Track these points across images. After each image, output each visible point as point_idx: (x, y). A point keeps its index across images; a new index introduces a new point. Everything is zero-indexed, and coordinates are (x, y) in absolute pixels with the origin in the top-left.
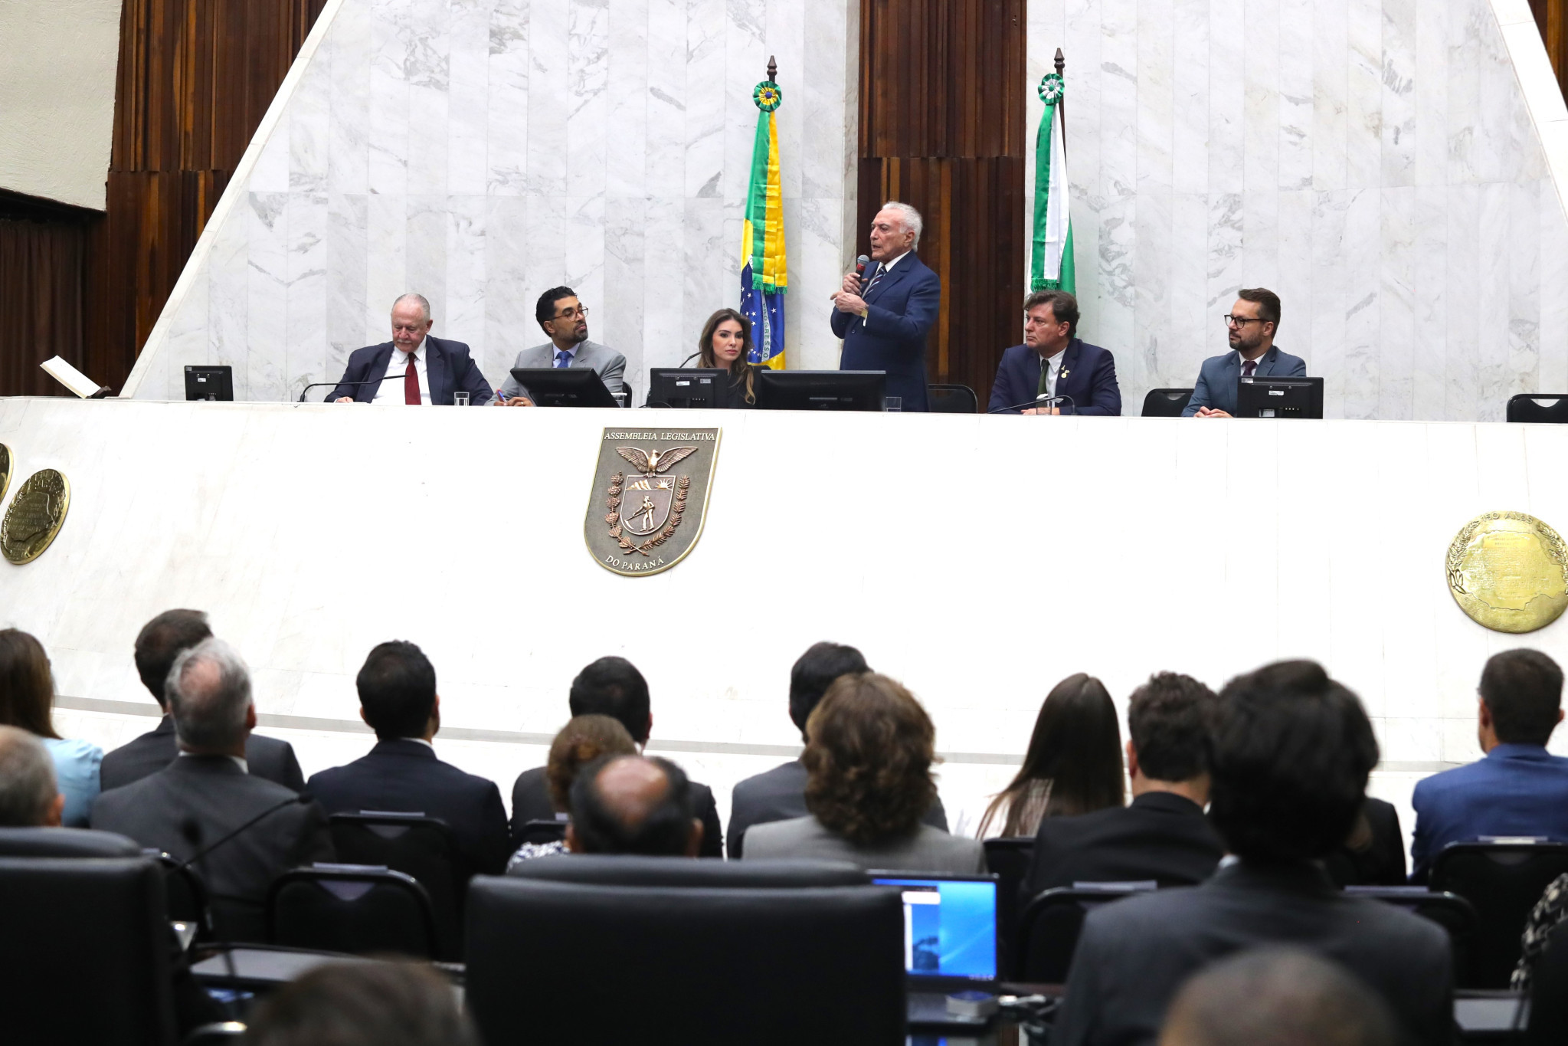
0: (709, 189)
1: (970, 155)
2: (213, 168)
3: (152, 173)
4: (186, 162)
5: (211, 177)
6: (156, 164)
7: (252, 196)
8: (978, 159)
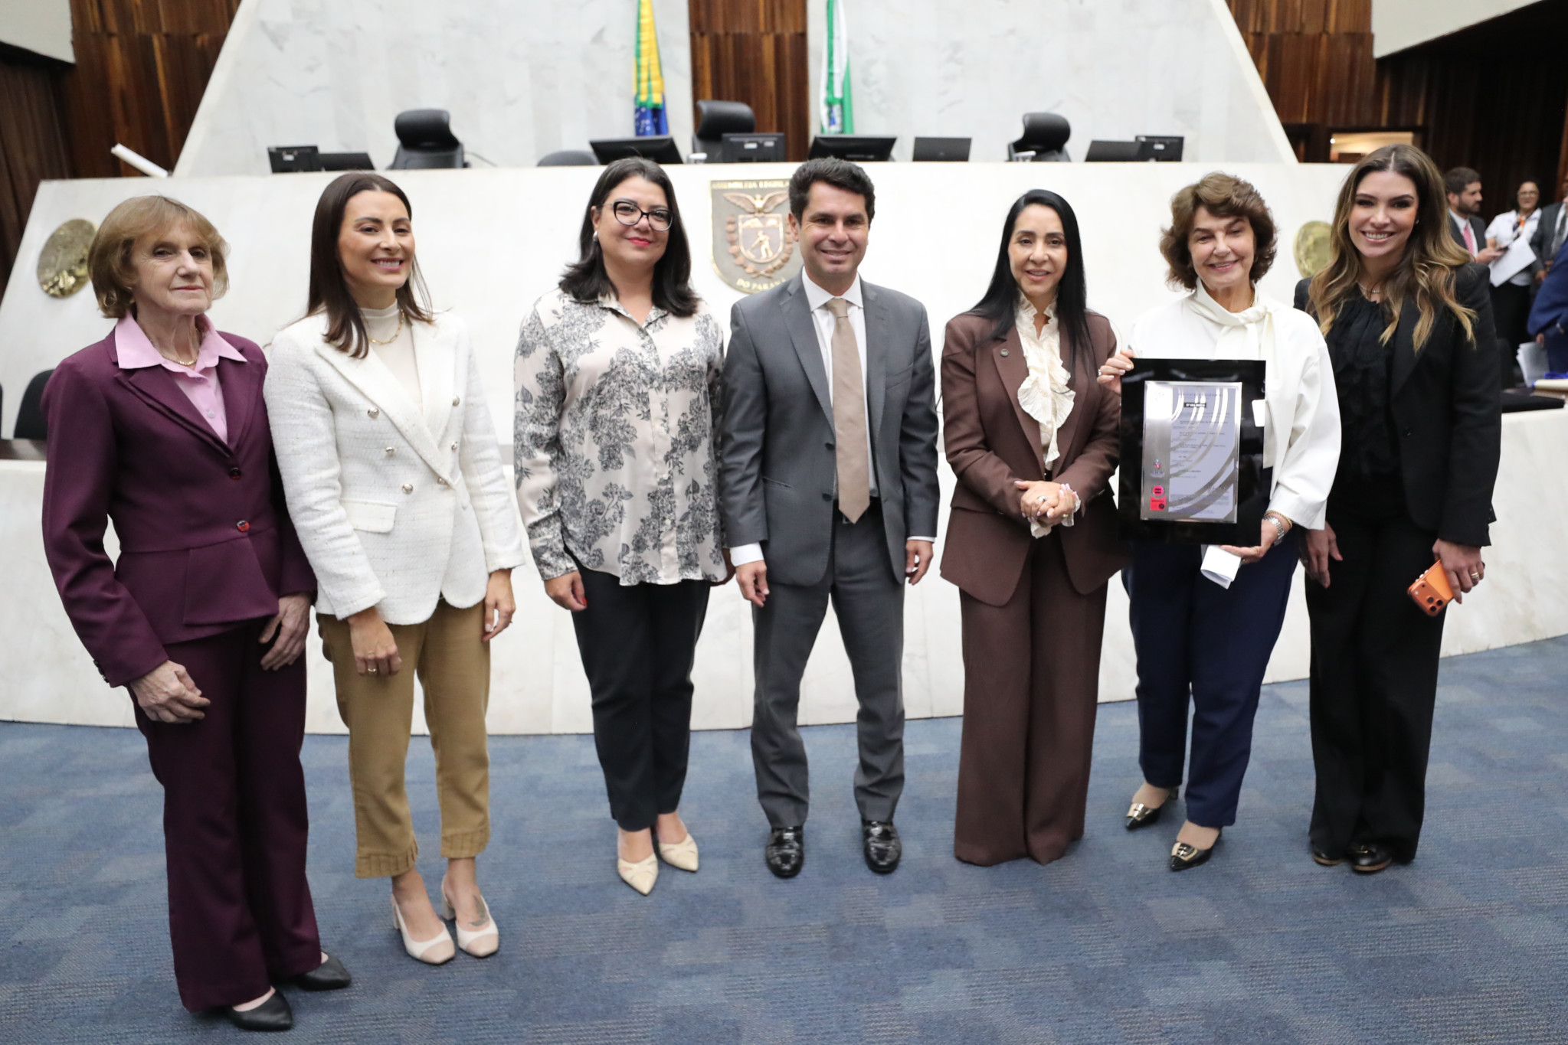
0: (598, 38)
1: (721, 31)
2: (164, 29)
3: (111, 35)
4: (140, 27)
5: (164, 39)
6: (113, 26)
7: (263, 25)
8: (727, 34)
